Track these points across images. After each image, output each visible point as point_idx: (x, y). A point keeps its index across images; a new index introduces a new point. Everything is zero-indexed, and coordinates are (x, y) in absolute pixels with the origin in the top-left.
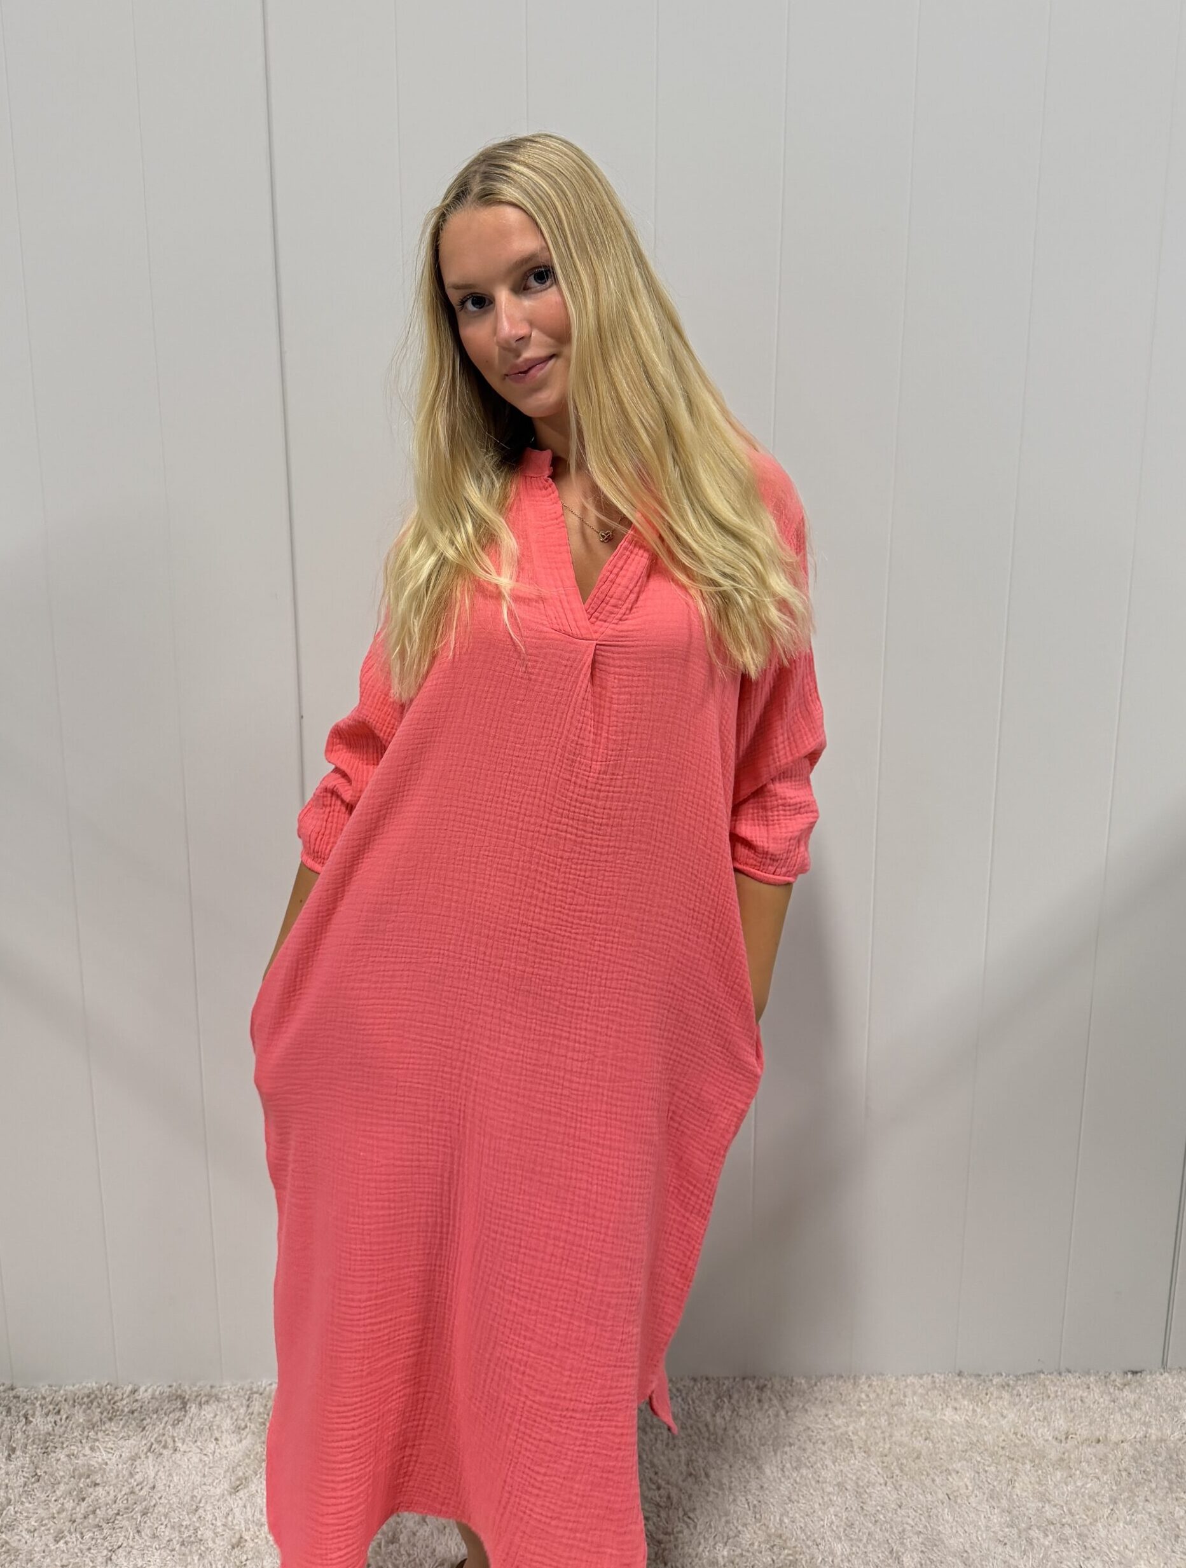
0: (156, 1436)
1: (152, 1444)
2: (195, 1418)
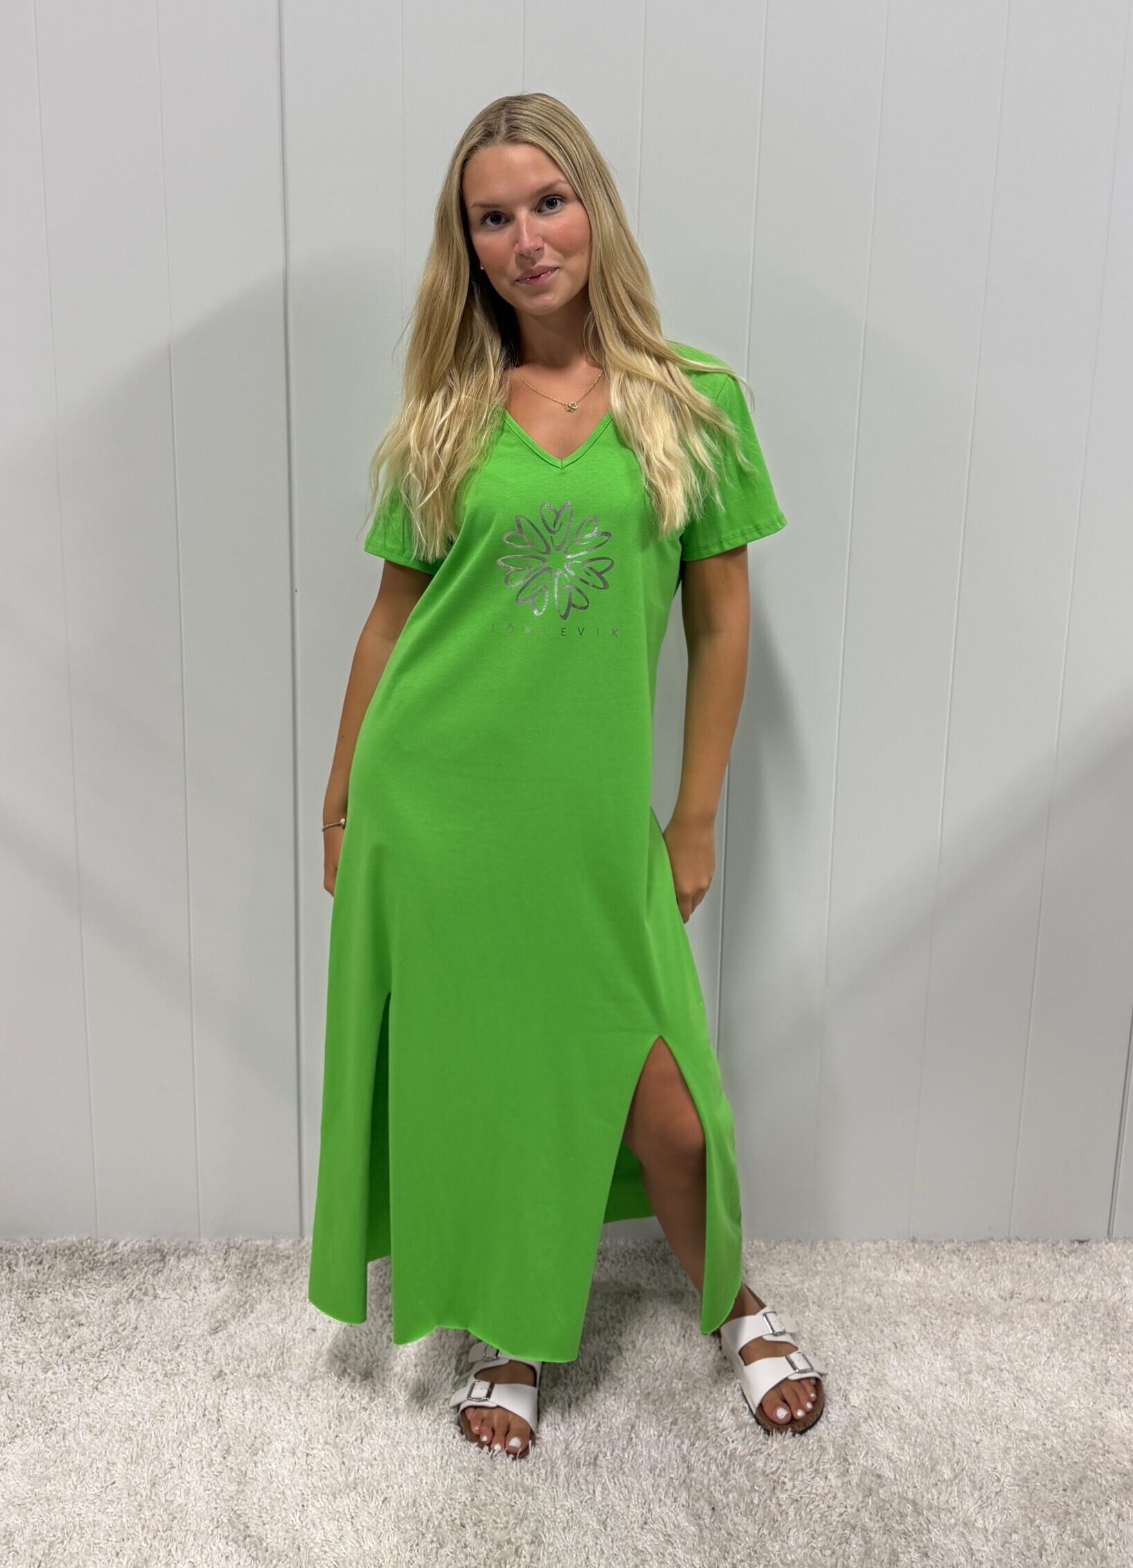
0: (136, 1284)
1: (133, 1291)
2: (174, 1270)
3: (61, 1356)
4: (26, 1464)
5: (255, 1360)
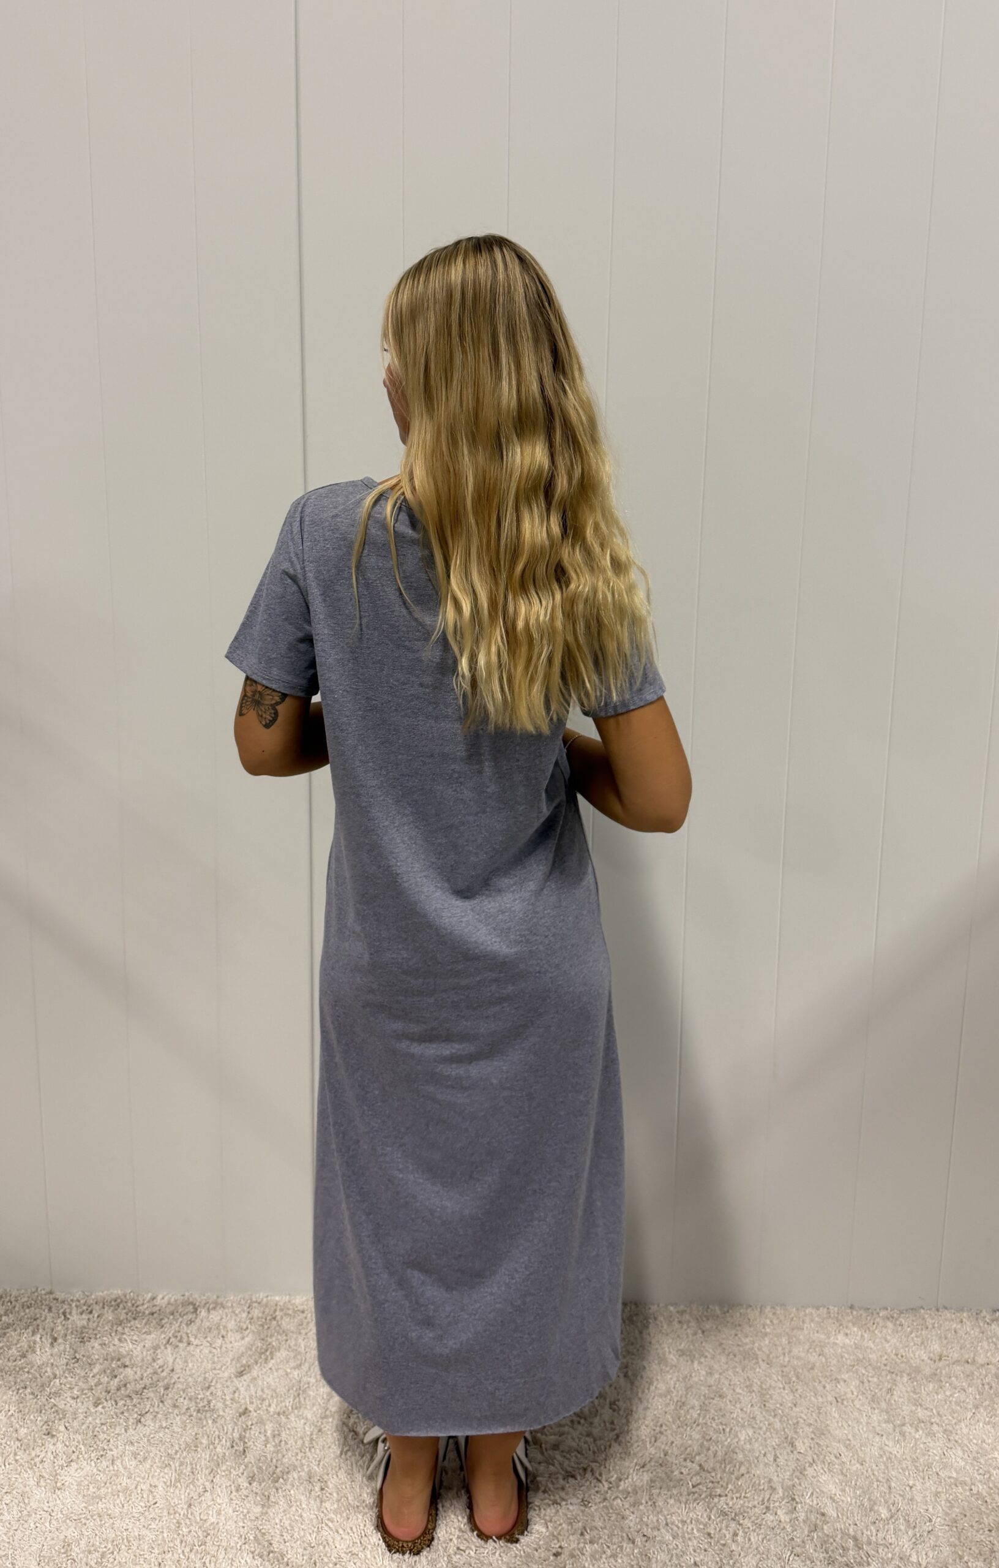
0: (173, 1332)
1: (170, 1338)
2: (205, 1320)
3: (109, 1392)
4: (81, 1485)
5: (275, 1400)
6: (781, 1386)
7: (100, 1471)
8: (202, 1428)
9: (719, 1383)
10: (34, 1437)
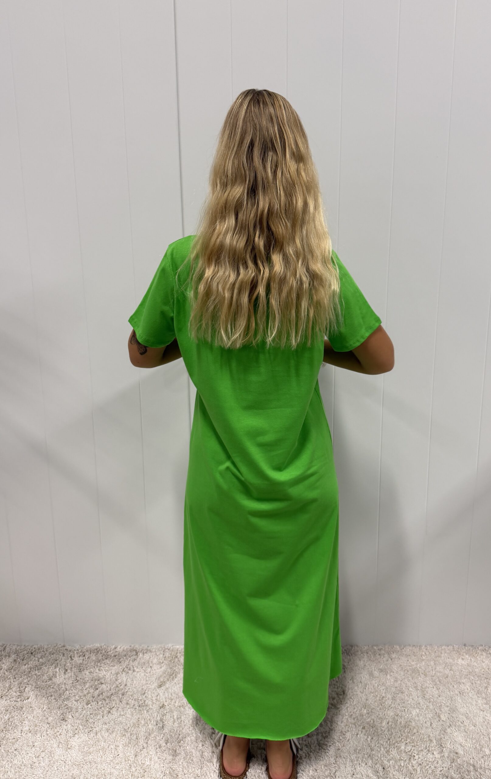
0: (126, 665)
1: (124, 668)
2: (142, 659)
3: (94, 697)
4: (80, 746)
5: (178, 700)
6: (432, 686)
7: (90, 739)
8: (141, 715)
9: (401, 686)
10: (56, 722)
